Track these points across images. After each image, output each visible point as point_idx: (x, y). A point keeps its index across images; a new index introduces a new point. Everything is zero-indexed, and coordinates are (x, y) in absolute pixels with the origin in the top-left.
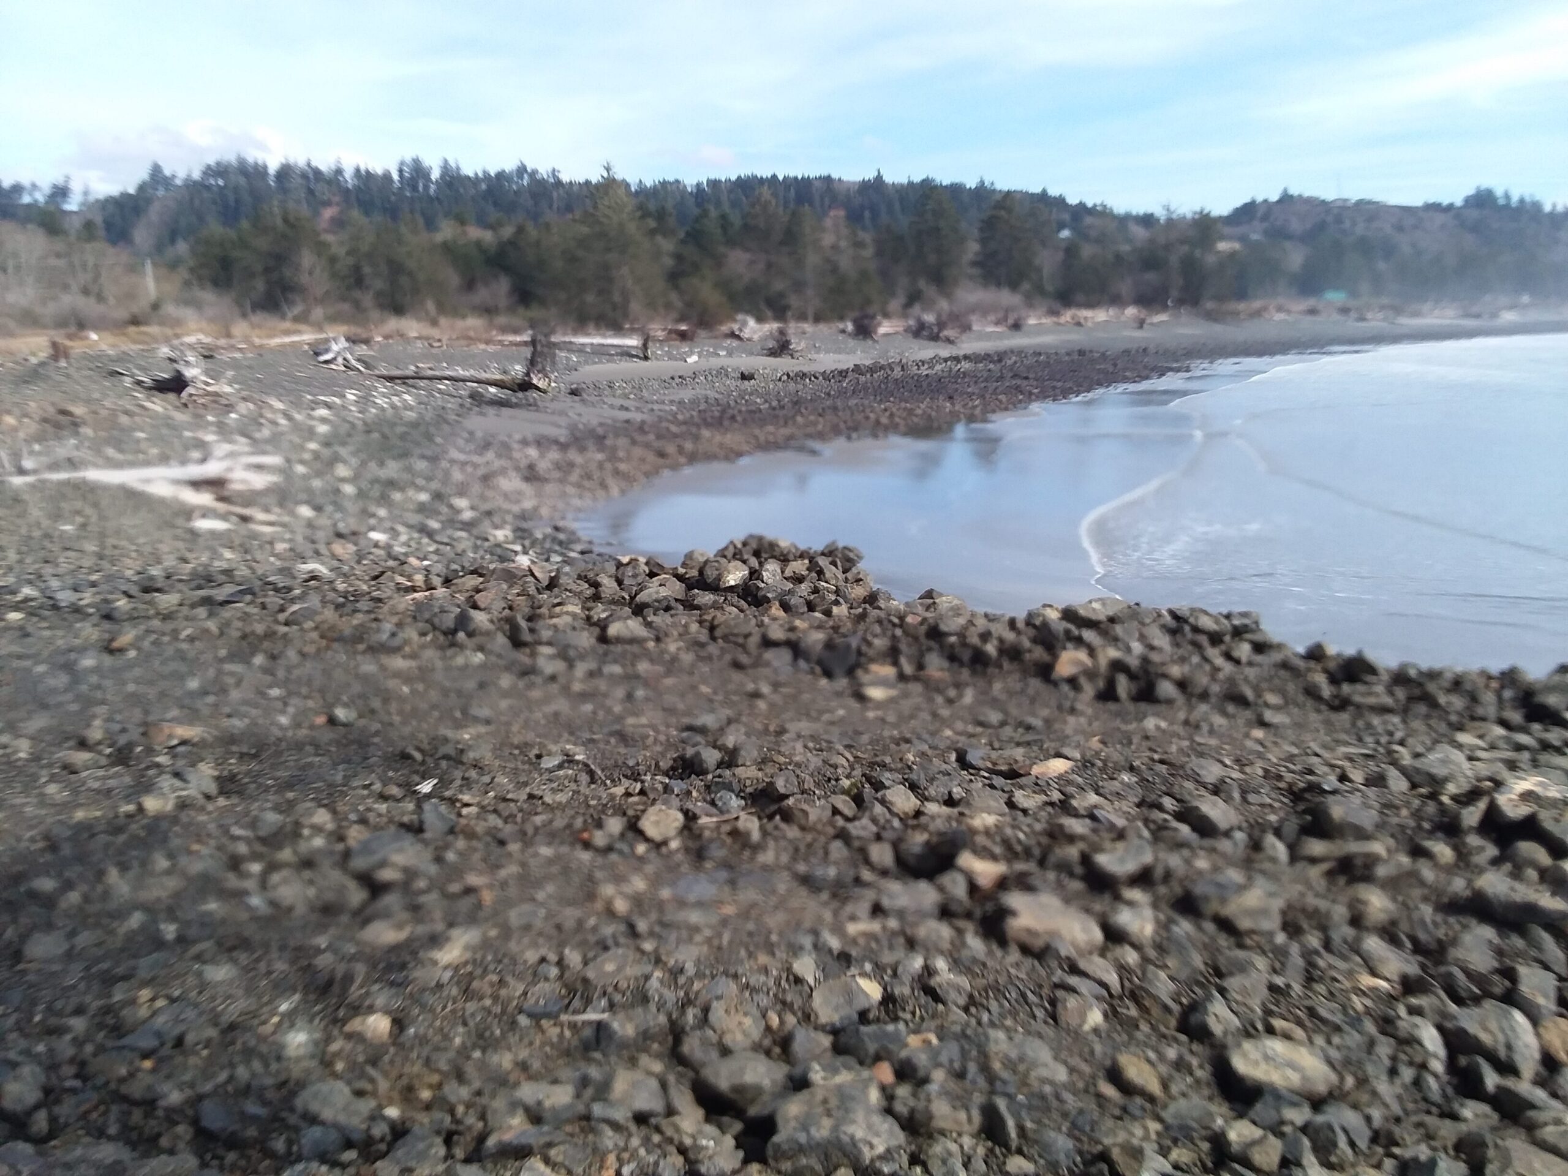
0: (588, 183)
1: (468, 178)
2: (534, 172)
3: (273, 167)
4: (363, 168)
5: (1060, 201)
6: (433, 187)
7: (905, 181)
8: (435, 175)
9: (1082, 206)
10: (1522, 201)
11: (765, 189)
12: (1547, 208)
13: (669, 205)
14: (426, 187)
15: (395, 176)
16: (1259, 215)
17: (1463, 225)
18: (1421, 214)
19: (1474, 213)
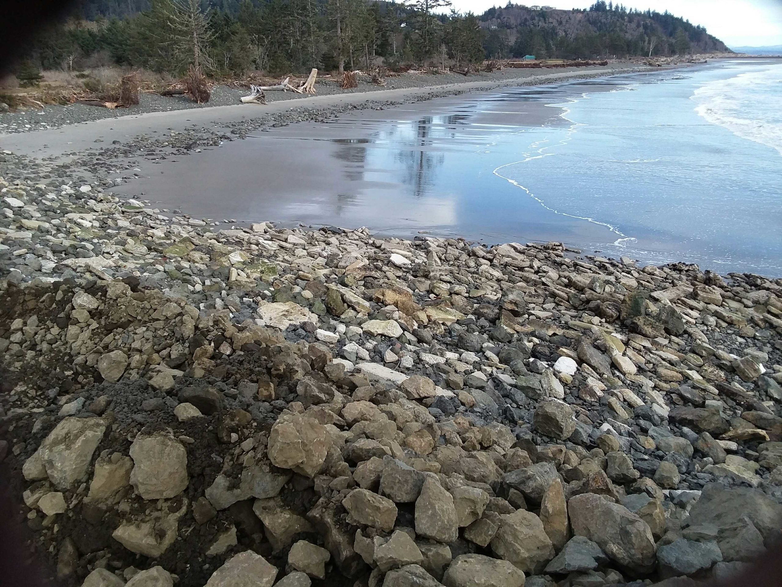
5: (401, 7)
10: (617, 7)
12: (628, 11)
16: (496, 15)
17: (589, 20)
18: (571, 15)
19: (595, 14)
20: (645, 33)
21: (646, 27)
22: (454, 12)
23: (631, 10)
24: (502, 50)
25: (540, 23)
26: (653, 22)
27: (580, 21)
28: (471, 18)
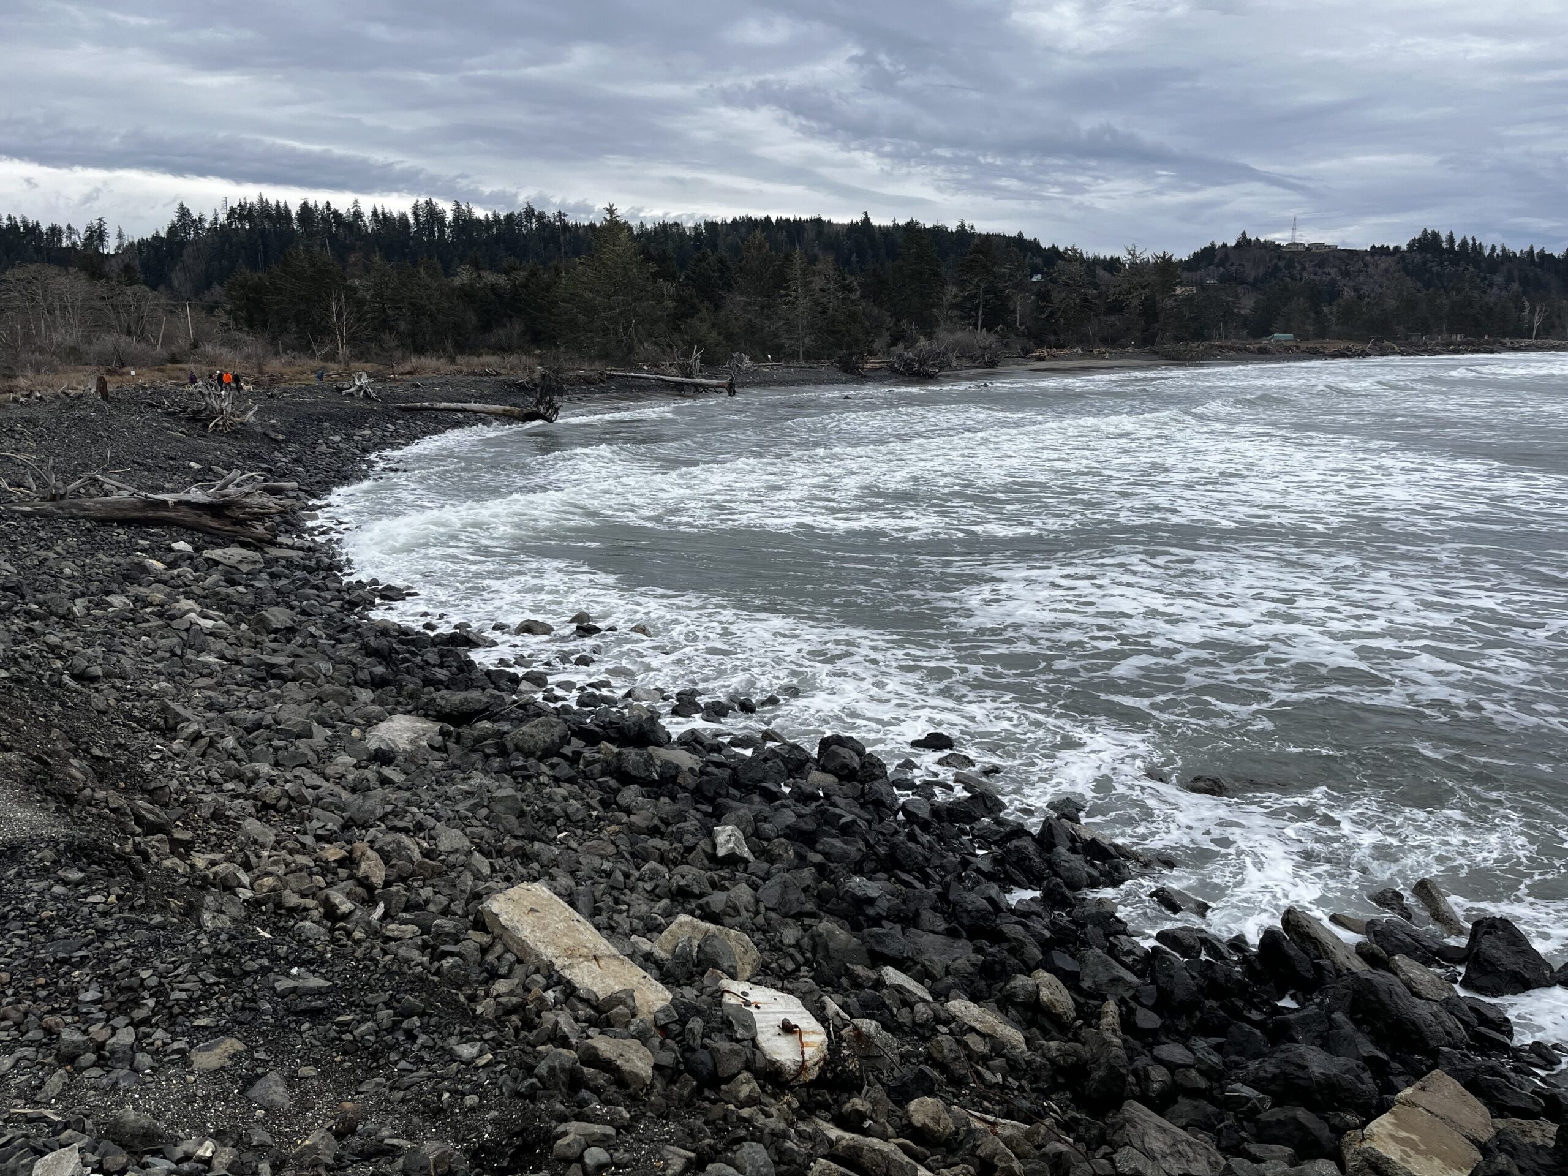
0: (592, 226)
1: (479, 221)
2: (541, 216)
3: (294, 210)
4: (380, 211)
5: (1035, 244)
6: (448, 231)
7: (890, 224)
8: (449, 217)
9: (1054, 249)
10: (1464, 243)
11: (758, 232)
12: (1487, 253)
13: (670, 247)
14: (442, 232)
15: (412, 221)
16: (1216, 260)
17: (1405, 269)
18: (1368, 258)
19: (1418, 258)
20: (1524, 293)
21: (1524, 282)
22: (1133, 255)
23: (1494, 248)
24: (1226, 323)
25: (1305, 274)
26: (1539, 271)
27: (1387, 271)
28: (1165, 265)
